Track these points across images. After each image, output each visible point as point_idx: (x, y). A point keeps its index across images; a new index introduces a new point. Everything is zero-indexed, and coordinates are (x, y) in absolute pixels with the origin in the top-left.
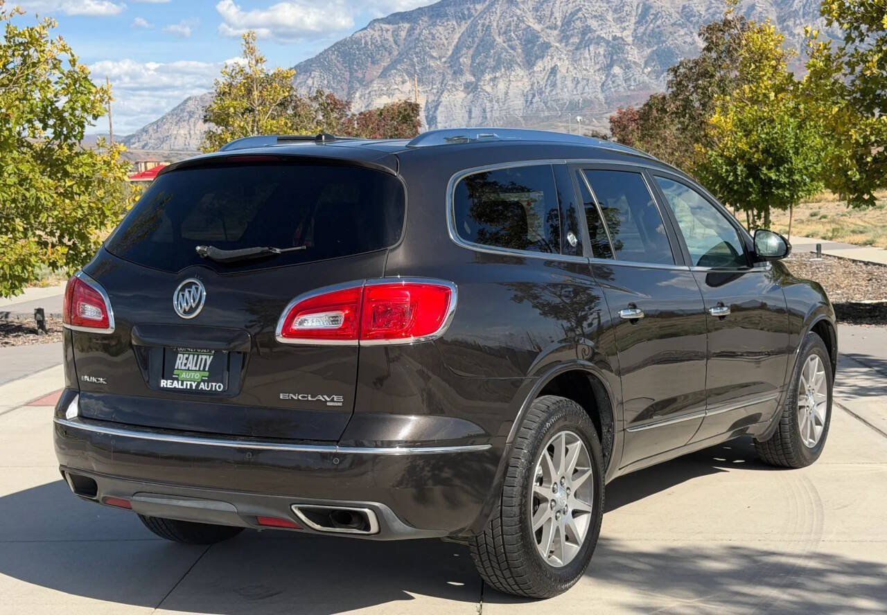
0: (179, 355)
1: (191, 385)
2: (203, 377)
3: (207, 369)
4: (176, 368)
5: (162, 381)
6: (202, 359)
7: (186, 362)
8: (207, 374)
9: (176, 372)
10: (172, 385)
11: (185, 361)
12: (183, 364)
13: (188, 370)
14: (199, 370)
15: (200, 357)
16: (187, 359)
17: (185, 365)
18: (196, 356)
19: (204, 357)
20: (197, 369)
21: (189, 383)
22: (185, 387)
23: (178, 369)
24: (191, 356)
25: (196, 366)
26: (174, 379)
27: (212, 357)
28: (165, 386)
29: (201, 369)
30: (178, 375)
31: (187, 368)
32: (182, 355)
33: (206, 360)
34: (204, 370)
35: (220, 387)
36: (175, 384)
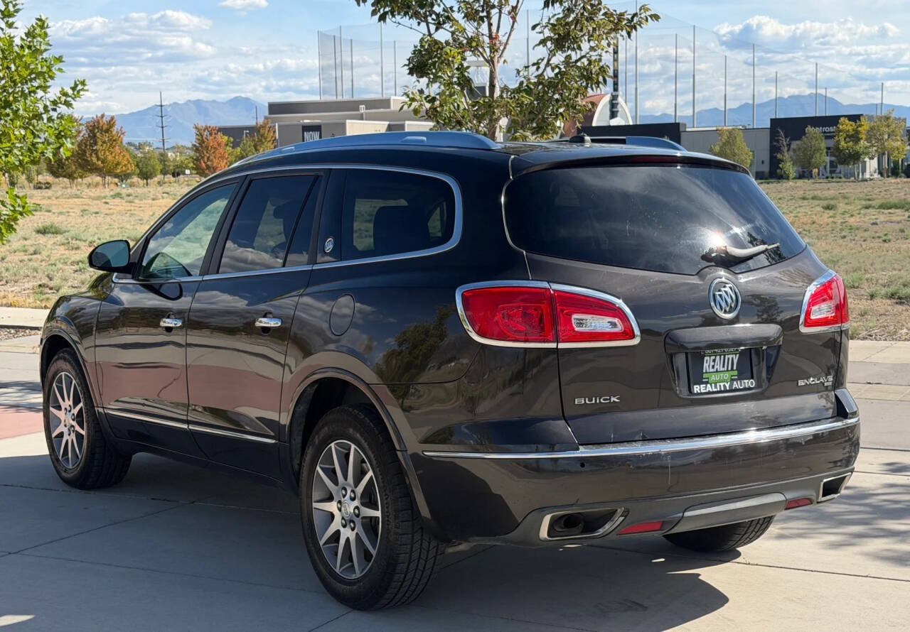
0: (706, 358)
1: (724, 386)
2: (732, 376)
3: (735, 368)
4: (704, 371)
5: (695, 387)
6: (729, 359)
7: (713, 364)
8: (736, 373)
9: (705, 376)
10: (706, 389)
11: (712, 364)
12: (711, 366)
13: (717, 371)
14: (728, 370)
15: (727, 357)
16: (714, 361)
17: (713, 367)
18: (722, 357)
19: (730, 356)
20: (725, 369)
21: (722, 384)
22: (719, 389)
23: (706, 373)
24: (718, 357)
25: (724, 367)
26: (707, 383)
27: (738, 355)
28: (699, 392)
29: (729, 369)
30: (708, 378)
31: (715, 370)
32: (708, 358)
33: (732, 359)
34: (732, 369)
35: (752, 383)
36: (709, 388)
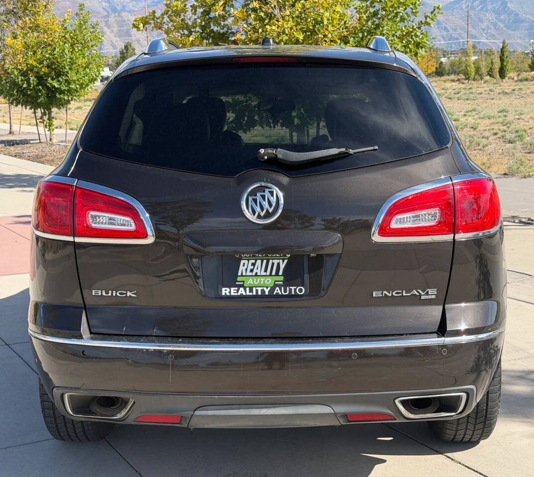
0: (242, 262)
1: (263, 291)
2: (275, 281)
3: (281, 273)
4: (240, 274)
5: (223, 289)
6: (273, 264)
7: (252, 267)
8: (282, 278)
9: (239, 279)
10: (238, 292)
11: (250, 267)
12: (249, 270)
13: (256, 275)
14: (271, 275)
15: (271, 262)
16: (253, 265)
17: (252, 271)
18: (265, 261)
19: (276, 262)
20: (268, 273)
21: (259, 289)
22: (254, 293)
23: (242, 275)
24: (259, 262)
25: (266, 271)
26: (239, 286)
27: (286, 261)
28: (228, 294)
29: (274, 273)
30: (244, 282)
31: (254, 274)
32: (246, 262)
33: (278, 264)
34: (277, 274)
35: (300, 290)
36: (242, 291)
